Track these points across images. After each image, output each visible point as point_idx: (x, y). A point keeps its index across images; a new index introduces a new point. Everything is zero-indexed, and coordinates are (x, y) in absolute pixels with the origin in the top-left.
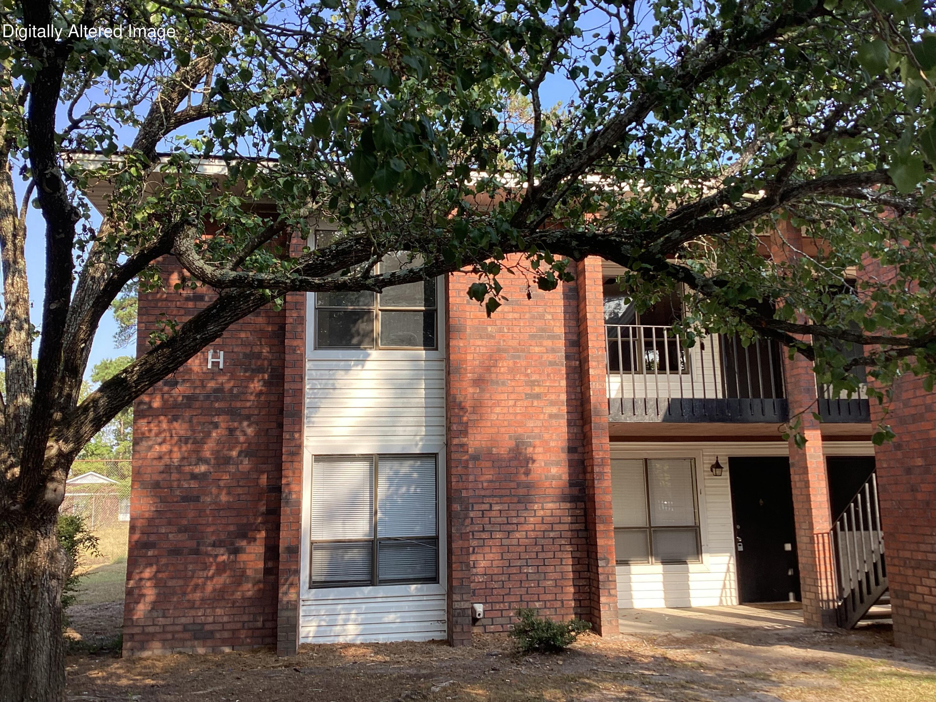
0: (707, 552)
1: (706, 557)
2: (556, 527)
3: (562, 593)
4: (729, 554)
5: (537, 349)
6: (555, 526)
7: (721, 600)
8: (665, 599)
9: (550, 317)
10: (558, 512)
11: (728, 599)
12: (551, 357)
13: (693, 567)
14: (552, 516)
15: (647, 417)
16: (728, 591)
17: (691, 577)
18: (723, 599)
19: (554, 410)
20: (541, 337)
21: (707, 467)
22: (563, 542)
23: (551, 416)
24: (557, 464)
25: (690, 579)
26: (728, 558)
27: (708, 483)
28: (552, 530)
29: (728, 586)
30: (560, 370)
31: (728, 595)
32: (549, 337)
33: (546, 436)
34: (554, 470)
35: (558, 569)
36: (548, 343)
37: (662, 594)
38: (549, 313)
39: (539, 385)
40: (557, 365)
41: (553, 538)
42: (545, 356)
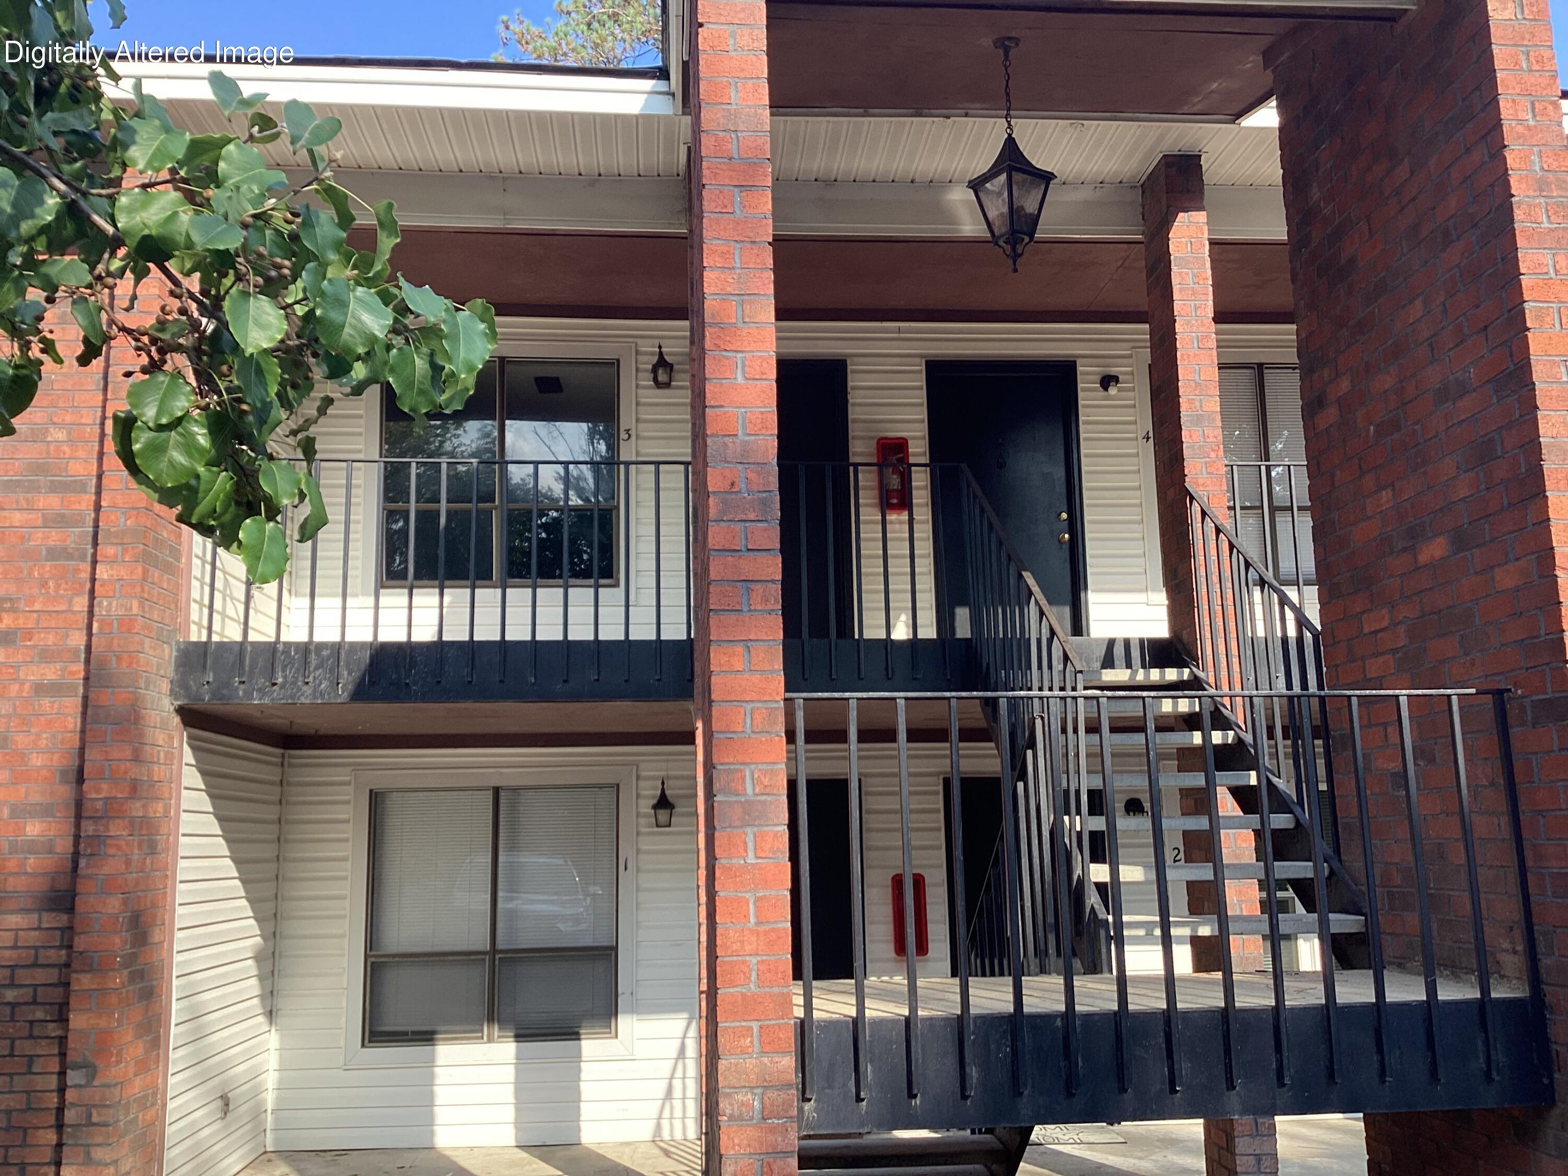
0: (634, 1010)
1: (625, 1023)
2: (24, 976)
3: (24, 1145)
4: (685, 1015)
5: (17, 517)
6: (19, 972)
7: (658, 1127)
8: (519, 1124)
9: (61, 435)
10: (34, 938)
11: (678, 1124)
12: (54, 537)
13: (590, 1046)
14: (15, 947)
15: (307, 690)
16: (677, 1104)
17: (588, 1070)
18: (665, 1124)
19: (50, 673)
20: (33, 487)
21: (646, 806)
22: (40, 1015)
23: (40, 689)
24: (45, 811)
25: (584, 1076)
26: (682, 1024)
27: (646, 844)
28: (12, 985)
29: (677, 1093)
30: (77, 570)
31: (678, 1113)
32: (54, 488)
33: (21, 740)
34: (34, 829)
35: (19, 1083)
36: (50, 502)
37: (510, 1113)
38: (60, 425)
39: (14, 610)
40: (70, 557)
41: (13, 1005)
42: (40, 533)
